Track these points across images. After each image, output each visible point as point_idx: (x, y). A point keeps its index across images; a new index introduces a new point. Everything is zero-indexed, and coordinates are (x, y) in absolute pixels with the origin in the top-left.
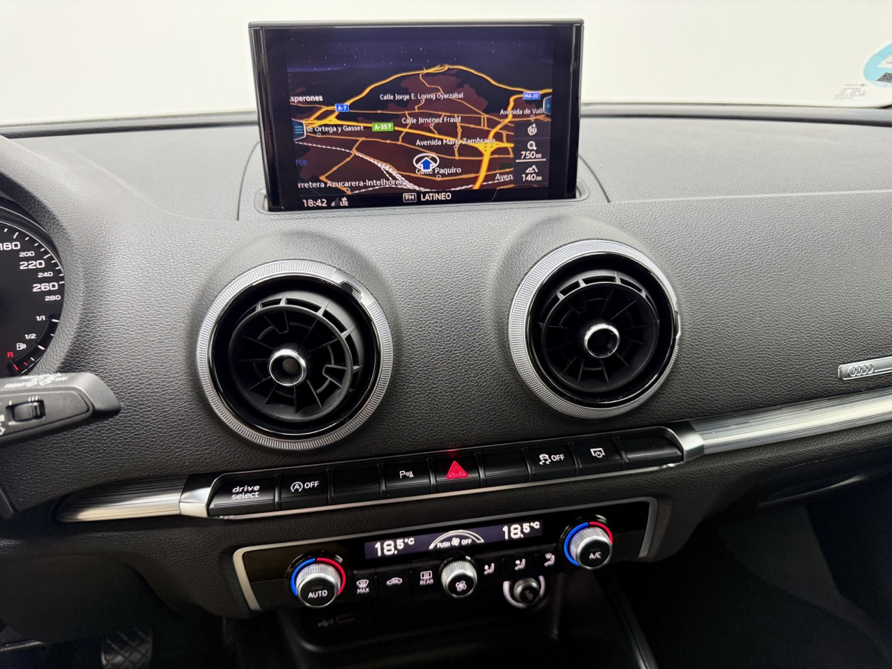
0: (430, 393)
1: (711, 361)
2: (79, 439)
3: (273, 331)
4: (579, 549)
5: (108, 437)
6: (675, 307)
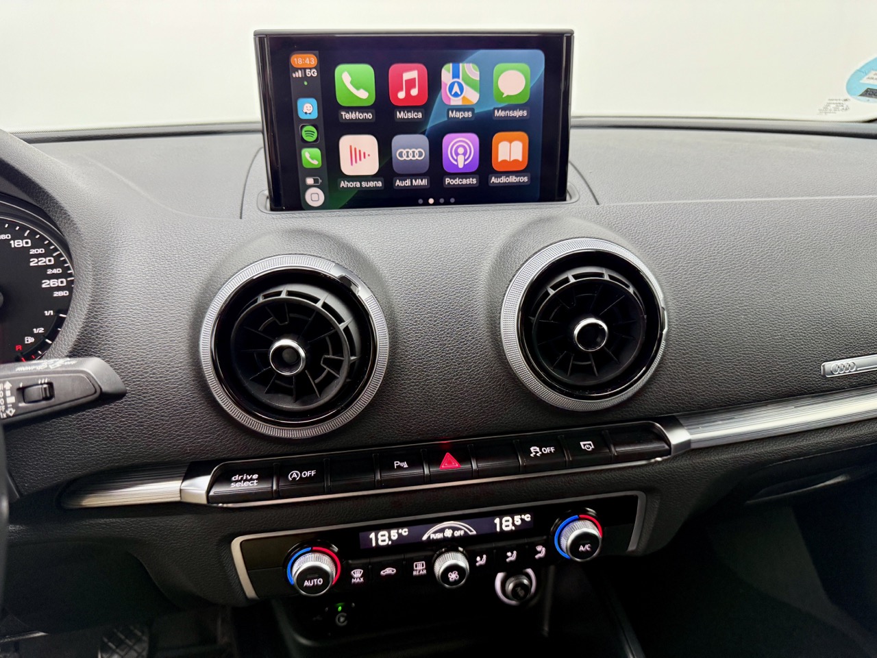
0: (424, 385)
2: (84, 426)
3: (274, 322)
4: (569, 542)
5: (113, 424)
6: (662, 304)
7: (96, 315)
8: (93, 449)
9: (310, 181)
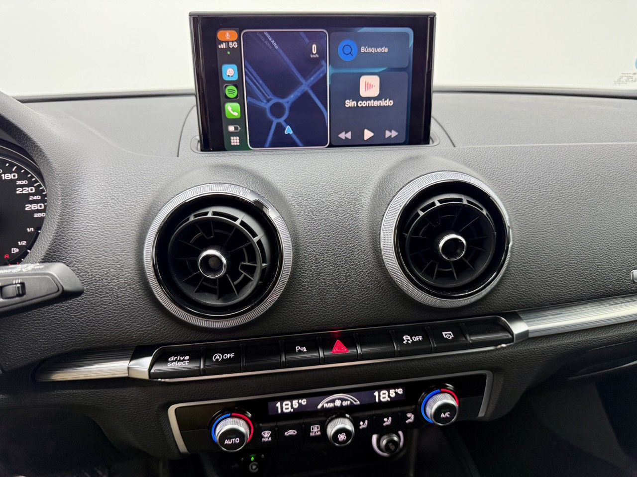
0: (320, 286)
1: (534, 265)
2: (53, 317)
3: (202, 236)
4: (433, 410)
5: (75, 316)
6: (508, 223)
7: (64, 230)
8: (60, 336)
9: (231, 128)
